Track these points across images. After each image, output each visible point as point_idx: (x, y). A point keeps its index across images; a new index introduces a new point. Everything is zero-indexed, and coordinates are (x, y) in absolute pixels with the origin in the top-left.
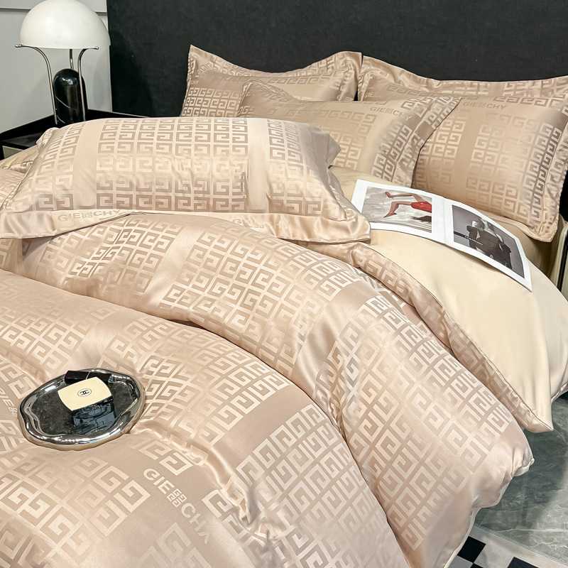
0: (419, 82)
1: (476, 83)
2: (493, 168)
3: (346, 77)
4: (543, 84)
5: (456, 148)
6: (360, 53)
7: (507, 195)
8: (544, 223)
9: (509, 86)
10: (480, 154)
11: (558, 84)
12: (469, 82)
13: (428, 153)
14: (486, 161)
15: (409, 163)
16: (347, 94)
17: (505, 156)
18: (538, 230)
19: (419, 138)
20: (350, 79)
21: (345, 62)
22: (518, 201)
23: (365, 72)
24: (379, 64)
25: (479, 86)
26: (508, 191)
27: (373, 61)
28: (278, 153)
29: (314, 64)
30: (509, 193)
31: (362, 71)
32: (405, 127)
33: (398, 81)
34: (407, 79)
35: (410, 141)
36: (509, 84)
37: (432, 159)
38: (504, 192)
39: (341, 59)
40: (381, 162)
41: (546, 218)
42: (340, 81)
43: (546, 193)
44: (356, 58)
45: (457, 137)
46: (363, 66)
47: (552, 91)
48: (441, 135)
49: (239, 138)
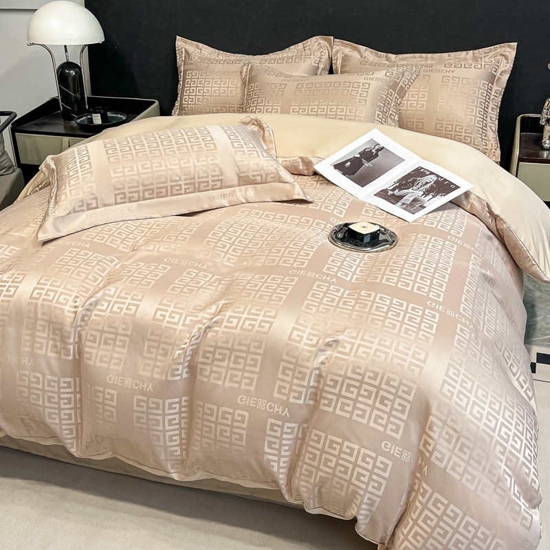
3: (322, 55)
4: (474, 54)
6: (332, 37)
7: (465, 133)
8: (491, 149)
10: (444, 105)
11: (485, 53)
12: (419, 54)
13: (405, 108)
14: (448, 111)
16: (324, 69)
19: (398, 98)
21: (319, 44)
22: (473, 136)
23: (337, 52)
24: (346, 46)
25: (427, 57)
26: (466, 130)
27: (343, 42)
29: (292, 47)
31: (334, 51)
32: (390, 90)
33: (364, 57)
35: (394, 100)
36: (448, 55)
37: (408, 112)
39: (316, 42)
40: (380, 116)
41: (492, 146)
42: (318, 59)
43: (489, 129)
44: (329, 42)
45: (424, 95)
46: (334, 47)
47: (481, 58)
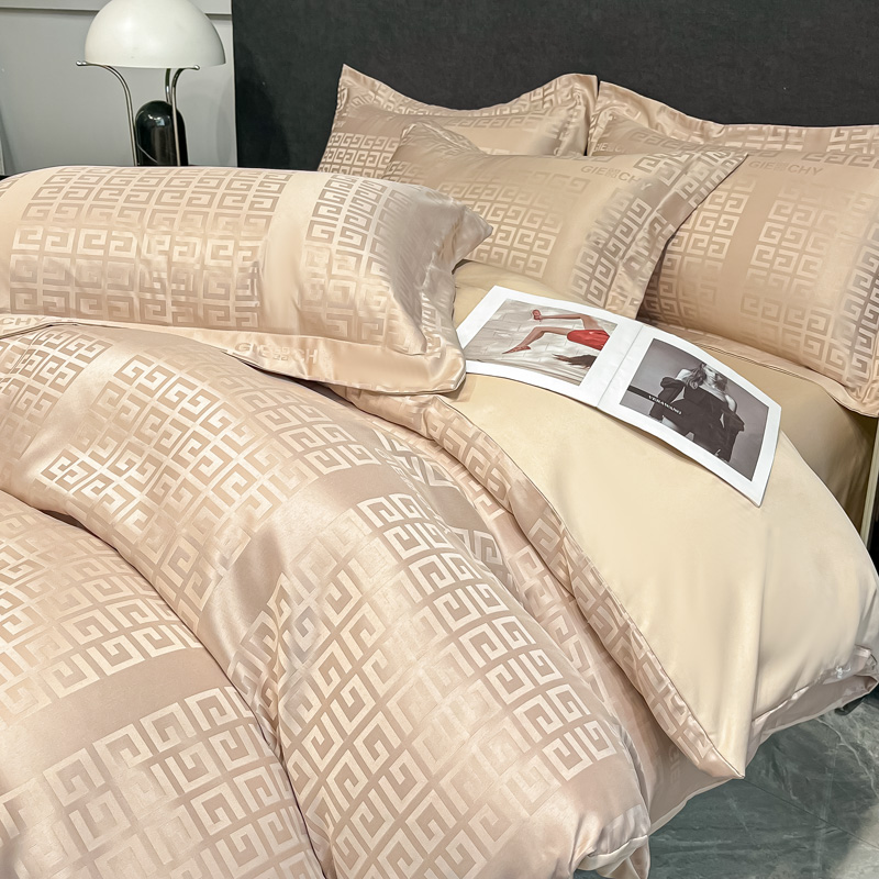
0: (689, 127)
1: (782, 129)
2: (787, 279)
3: (571, 116)
5: (727, 242)
6: (594, 78)
7: (809, 328)
8: (875, 382)
9: (838, 134)
10: (768, 253)
12: (772, 127)
13: (681, 249)
14: (776, 267)
15: (642, 265)
16: (572, 147)
17: (810, 258)
18: (862, 395)
19: (665, 222)
20: (578, 120)
21: (572, 91)
22: (827, 338)
23: (601, 110)
24: (624, 96)
25: (787, 134)
26: (811, 321)
27: (616, 90)
28: (323, 232)
29: (524, 96)
30: (814, 326)
31: (598, 107)
32: (639, 201)
33: (654, 125)
34: (669, 121)
35: (646, 226)
36: (839, 131)
37: (687, 259)
38: (805, 323)
39: (566, 86)
40: (589, 260)
42: (560, 124)
44: (589, 85)
45: (730, 223)
46: (599, 98)
48: (705, 218)
49: (262, 203)
